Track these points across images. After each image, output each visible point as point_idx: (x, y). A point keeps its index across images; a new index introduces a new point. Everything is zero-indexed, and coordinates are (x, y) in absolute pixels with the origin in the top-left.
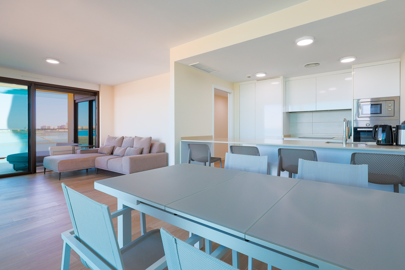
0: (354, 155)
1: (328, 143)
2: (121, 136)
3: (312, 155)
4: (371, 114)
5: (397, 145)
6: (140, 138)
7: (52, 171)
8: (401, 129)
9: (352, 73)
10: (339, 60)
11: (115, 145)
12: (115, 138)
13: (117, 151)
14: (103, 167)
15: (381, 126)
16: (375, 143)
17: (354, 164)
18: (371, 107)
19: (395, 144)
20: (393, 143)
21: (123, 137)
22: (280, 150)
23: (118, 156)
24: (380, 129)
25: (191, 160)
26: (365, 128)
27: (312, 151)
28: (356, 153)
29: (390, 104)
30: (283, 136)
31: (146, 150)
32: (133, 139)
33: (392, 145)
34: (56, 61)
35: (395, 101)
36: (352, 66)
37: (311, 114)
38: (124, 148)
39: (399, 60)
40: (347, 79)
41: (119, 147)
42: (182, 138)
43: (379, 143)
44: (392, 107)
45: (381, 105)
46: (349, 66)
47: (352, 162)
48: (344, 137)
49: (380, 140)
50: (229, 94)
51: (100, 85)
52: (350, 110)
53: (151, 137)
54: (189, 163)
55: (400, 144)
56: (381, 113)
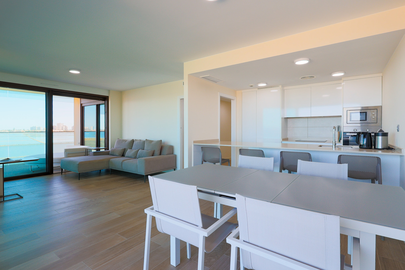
0: (340, 156)
1: (321, 146)
2: (132, 139)
3: (308, 157)
4: (360, 120)
5: (375, 148)
6: (151, 141)
7: (70, 171)
8: (378, 136)
9: (342, 84)
10: (331, 74)
11: (126, 147)
12: (126, 141)
13: (129, 153)
14: (118, 168)
15: (363, 133)
16: (358, 147)
17: (340, 163)
18: (361, 115)
19: (373, 147)
20: (372, 147)
21: (133, 140)
22: (281, 152)
23: (130, 157)
24: (362, 136)
25: (204, 161)
26: (353, 133)
27: (308, 153)
28: (341, 155)
29: (374, 112)
30: (281, 140)
31: (157, 152)
32: (144, 142)
33: (371, 148)
34: (78, 71)
35: (378, 109)
36: (342, 78)
37: (306, 119)
38: (136, 150)
39: (381, 74)
40: (338, 88)
41: (130, 150)
42: (194, 142)
43: (361, 147)
44: (376, 115)
45: (366, 113)
46: (339, 78)
47: (339, 162)
48: (334, 141)
49: (362, 144)
50: (232, 100)
51: (109, 91)
52: (341, 116)
53: (161, 141)
54: (202, 163)
55: (377, 148)
56: (366, 120)
